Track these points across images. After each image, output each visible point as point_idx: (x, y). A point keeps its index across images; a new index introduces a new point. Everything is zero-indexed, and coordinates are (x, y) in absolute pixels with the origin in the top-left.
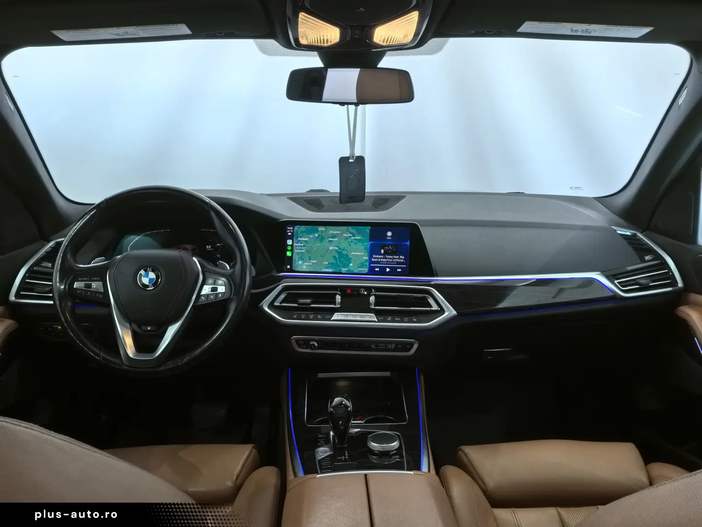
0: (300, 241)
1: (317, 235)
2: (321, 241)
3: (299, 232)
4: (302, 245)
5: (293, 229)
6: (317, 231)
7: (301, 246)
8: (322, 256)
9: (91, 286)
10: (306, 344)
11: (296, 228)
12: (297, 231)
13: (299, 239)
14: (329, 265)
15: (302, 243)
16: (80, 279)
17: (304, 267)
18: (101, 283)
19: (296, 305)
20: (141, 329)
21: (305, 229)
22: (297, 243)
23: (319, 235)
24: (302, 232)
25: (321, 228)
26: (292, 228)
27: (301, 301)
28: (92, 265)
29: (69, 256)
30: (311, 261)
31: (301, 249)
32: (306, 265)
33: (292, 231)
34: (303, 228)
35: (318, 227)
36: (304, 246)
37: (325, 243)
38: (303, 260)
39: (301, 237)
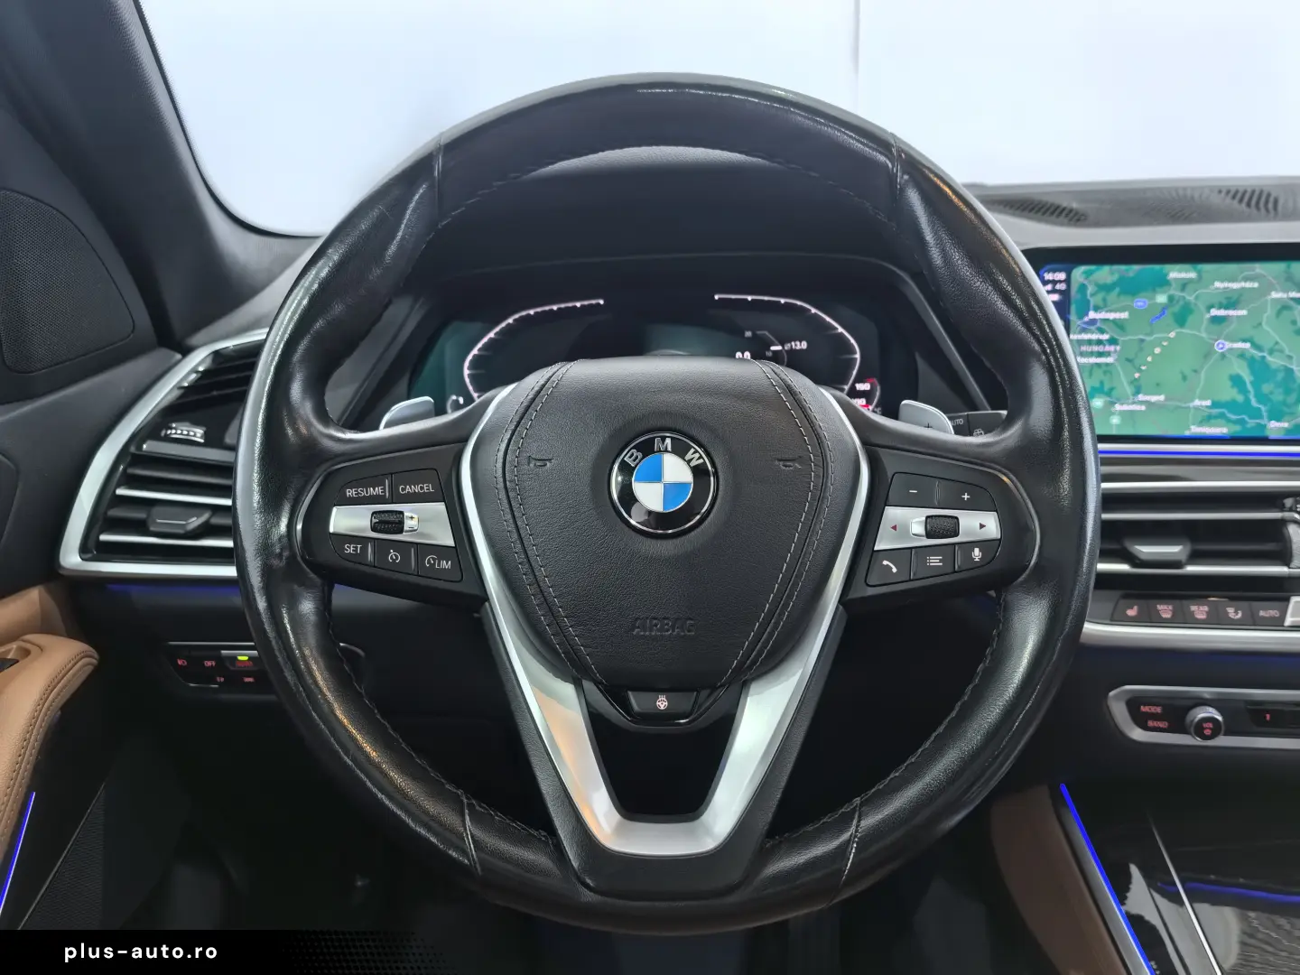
0: (1093, 322)
1: (1162, 299)
2: (1181, 320)
3: (1090, 289)
4: (1105, 337)
5: (1068, 281)
6: (1163, 283)
7: (1099, 342)
8: (1185, 378)
9: (401, 523)
10: (1175, 716)
11: (1079, 273)
12: (1083, 288)
13: (1092, 315)
14: (1216, 411)
15: (1102, 331)
16: (350, 493)
17: (1115, 420)
18: (441, 507)
19: (1123, 567)
20: (625, 705)
21: (1116, 277)
22: (1084, 330)
23: (1171, 299)
24: (1106, 288)
25: (1177, 273)
26: (1062, 276)
27: (1146, 550)
28: (382, 432)
29: (296, 390)
30: (1141, 397)
31: (1100, 354)
32: (1122, 413)
33: (1062, 287)
34: (1106, 273)
35: (1167, 267)
36: (1113, 341)
37: (1198, 329)
38: (1108, 394)
39: (1097, 309)
